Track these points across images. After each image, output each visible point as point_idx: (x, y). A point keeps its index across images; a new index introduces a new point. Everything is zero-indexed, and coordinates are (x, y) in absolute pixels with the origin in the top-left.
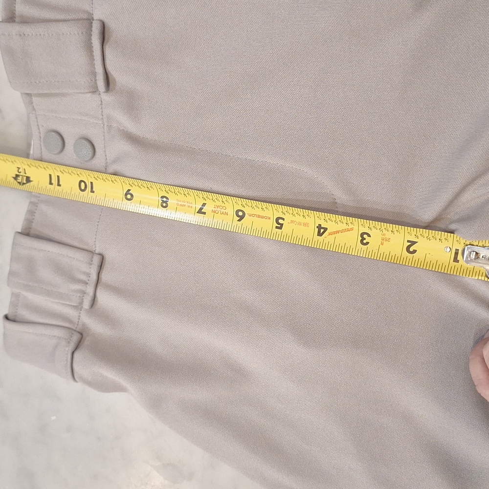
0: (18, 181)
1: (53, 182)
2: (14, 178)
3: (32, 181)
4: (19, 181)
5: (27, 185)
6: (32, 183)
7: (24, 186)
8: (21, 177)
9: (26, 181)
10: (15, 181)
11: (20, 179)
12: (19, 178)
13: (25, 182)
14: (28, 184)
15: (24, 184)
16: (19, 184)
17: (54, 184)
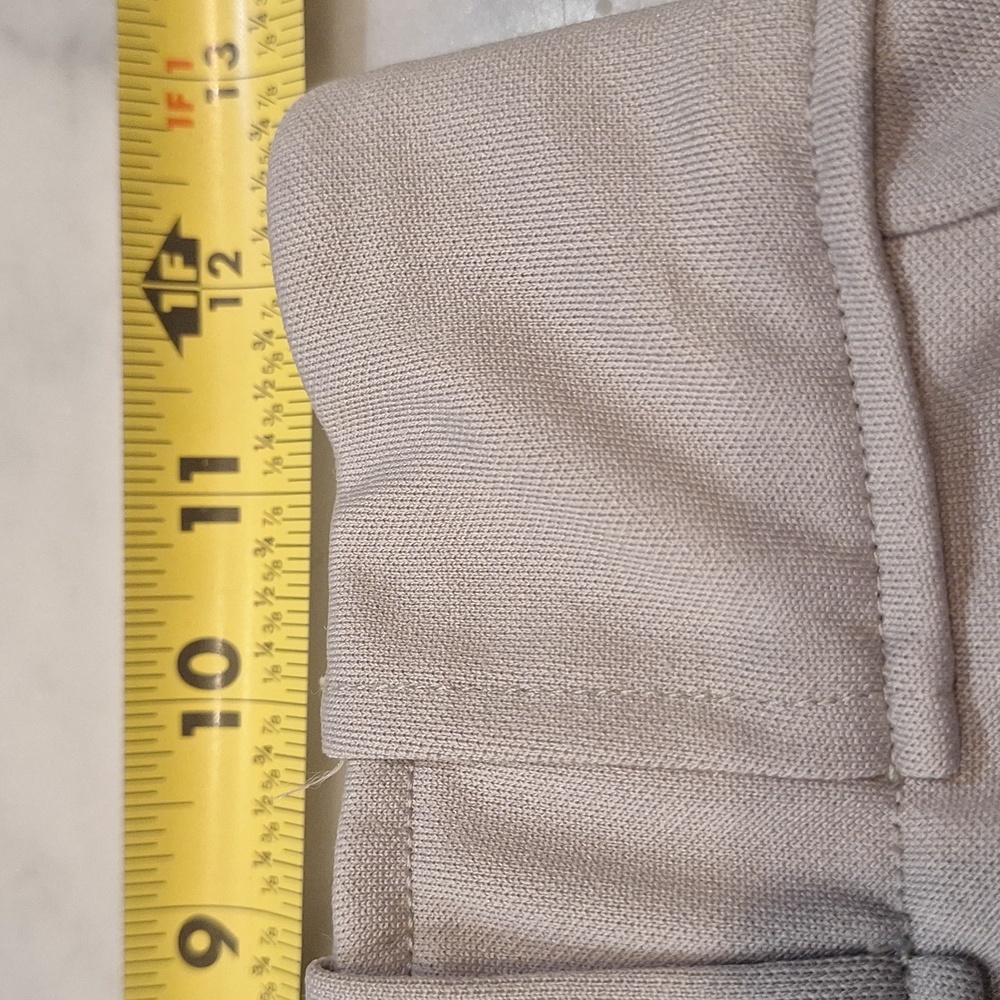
0: (165, 258)
1: (201, 480)
2: (176, 228)
3: (177, 345)
4: (167, 271)
5: (153, 318)
6: (169, 345)
7: (146, 304)
8: (188, 273)
9: (176, 310)
10: (157, 241)
11: (174, 269)
12: (178, 260)
13: (169, 302)
14: (158, 329)
15: (153, 296)
16: (145, 265)
17: (185, 487)
